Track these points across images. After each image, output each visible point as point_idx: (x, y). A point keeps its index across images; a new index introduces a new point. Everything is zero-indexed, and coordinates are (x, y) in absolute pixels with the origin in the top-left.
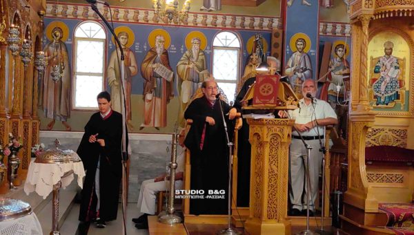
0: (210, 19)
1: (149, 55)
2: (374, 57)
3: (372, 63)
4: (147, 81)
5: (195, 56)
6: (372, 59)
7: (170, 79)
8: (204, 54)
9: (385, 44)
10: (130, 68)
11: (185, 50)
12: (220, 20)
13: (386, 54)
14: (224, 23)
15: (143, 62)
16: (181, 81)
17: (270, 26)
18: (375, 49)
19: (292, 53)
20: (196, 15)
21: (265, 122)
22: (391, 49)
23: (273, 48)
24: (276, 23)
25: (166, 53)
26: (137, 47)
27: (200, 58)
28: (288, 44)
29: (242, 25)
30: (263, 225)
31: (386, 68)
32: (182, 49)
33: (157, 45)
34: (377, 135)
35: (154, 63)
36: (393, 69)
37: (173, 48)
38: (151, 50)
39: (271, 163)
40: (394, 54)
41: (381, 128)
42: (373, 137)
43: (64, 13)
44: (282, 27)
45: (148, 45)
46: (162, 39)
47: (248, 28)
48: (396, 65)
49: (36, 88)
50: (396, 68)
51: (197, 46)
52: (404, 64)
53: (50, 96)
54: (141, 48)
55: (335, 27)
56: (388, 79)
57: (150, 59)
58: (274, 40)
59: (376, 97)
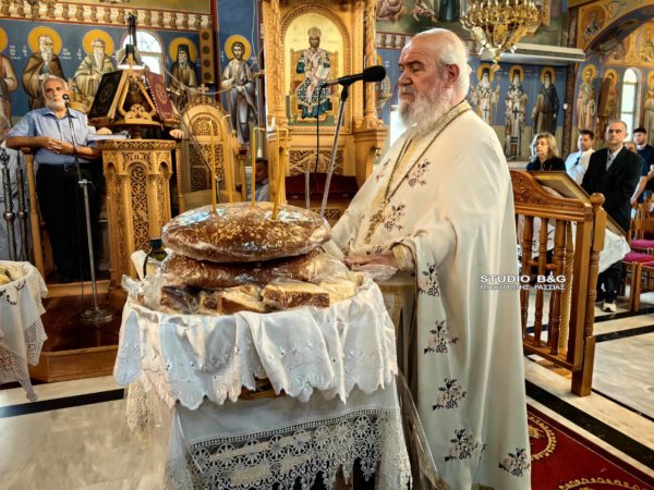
0: (114, 13)
1: (32, 62)
2: (296, 50)
3: (292, 58)
4: (34, 97)
5: (98, 63)
6: (292, 51)
9: (309, 33)
10: (7, 81)
11: (84, 55)
13: (312, 45)
15: (24, 72)
17: (198, 25)
18: (296, 37)
19: (228, 61)
21: (116, 145)
22: (318, 39)
23: (202, 54)
24: (205, 21)
25: (56, 59)
26: (13, 52)
27: (107, 65)
28: (223, 49)
29: (161, 22)
31: (312, 66)
32: (79, 55)
33: (42, 50)
34: (306, 159)
35: (41, 73)
36: (321, 67)
37: (67, 54)
38: (34, 56)
39: (135, 208)
40: (322, 46)
41: (310, 149)
42: (300, 163)
44: (213, 26)
45: (28, 49)
46: (49, 40)
47: (169, 27)
48: (325, 61)
50: (326, 66)
51: (100, 51)
52: (336, 60)
54: (19, 53)
56: (315, 82)
57: (34, 68)
58: (203, 43)
59: (300, 107)
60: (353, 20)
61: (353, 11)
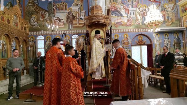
8: (69, 40)
12: (73, 32)
20: (67, 31)
43: (33, 34)
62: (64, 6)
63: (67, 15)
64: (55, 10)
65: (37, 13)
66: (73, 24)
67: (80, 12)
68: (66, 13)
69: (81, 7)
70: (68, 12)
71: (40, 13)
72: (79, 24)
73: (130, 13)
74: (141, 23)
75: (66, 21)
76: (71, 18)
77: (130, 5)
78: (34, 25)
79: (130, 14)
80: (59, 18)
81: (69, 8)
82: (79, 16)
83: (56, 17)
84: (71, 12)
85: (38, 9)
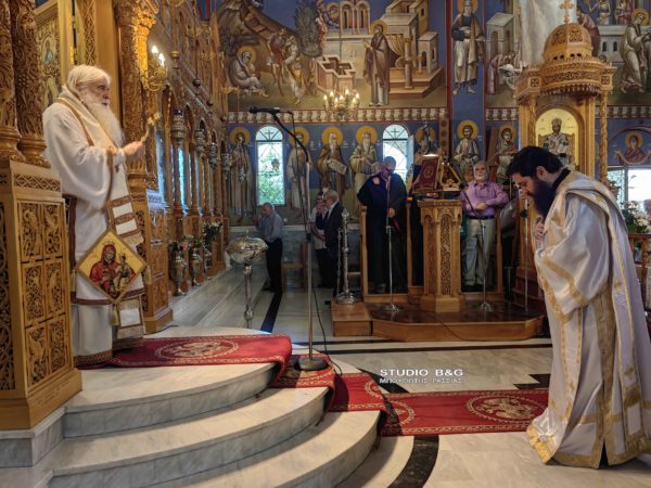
0: (378, 114)
1: (323, 151)
4: (323, 176)
5: (366, 149)
7: (343, 173)
8: (375, 146)
9: (552, 123)
12: (388, 114)
13: (554, 131)
14: (392, 116)
15: (318, 159)
16: (354, 173)
18: (543, 127)
20: (365, 111)
22: (559, 126)
23: (440, 137)
24: (443, 113)
25: (338, 148)
26: (312, 144)
27: (372, 150)
28: (456, 132)
29: (410, 116)
30: (438, 300)
31: (555, 145)
33: (330, 143)
35: (328, 159)
36: (561, 146)
37: (345, 144)
38: (325, 148)
39: (443, 242)
43: (245, 118)
44: (448, 115)
45: (321, 143)
46: (335, 136)
47: (415, 119)
48: (565, 141)
49: (225, 188)
50: (565, 144)
52: (573, 140)
53: (237, 194)
54: (316, 146)
55: (500, 112)
57: (324, 156)
58: (442, 129)
60: (587, 111)
61: (587, 105)
62: (355, 11)
63: (368, 49)
64: (325, 28)
65: (255, 39)
66: (390, 85)
67: (418, 36)
68: (364, 39)
69: (421, 18)
70: (372, 36)
71: (267, 41)
72: (413, 84)
73: (605, 44)
74: (642, 83)
75: (365, 73)
76: (381, 62)
77: (603, 14)
78: (248, 88)
79: (605, 49)
80: (336, 59)
81: (376, 22)
82: (410, 55)
83: (326, 57)
84: (383, 37)
85: (259, 24)
